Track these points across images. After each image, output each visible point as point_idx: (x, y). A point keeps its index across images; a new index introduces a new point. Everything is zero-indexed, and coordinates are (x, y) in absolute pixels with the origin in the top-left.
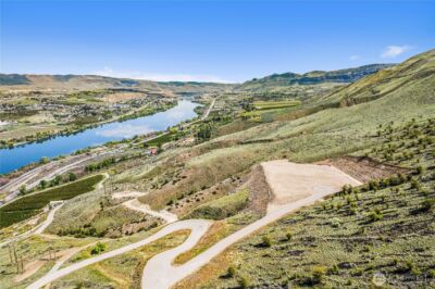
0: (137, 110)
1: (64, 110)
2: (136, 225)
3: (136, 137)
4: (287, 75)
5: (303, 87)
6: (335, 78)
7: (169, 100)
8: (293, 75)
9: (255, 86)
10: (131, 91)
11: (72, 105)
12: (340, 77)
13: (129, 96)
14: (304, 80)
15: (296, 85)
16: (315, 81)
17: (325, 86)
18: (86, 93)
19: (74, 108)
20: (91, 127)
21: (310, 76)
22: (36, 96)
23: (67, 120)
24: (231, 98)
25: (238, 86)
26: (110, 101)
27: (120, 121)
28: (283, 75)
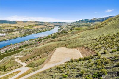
0: (42, 30)
1: (23, 30)
2: (15, 67)
3: (38, 38)
4: (86, 20)
5: (90, 23)
6: (100, 20)
7: (52, 27)
8: (87, 20)
9: (77, 23)
10: (42, 25)
11: (25, 29)
12: (101, 20)
13: (42, 26)
14: (91, 21)
15: (88, 23)
16: (94, 21)
17: (97, 23)
18: (30, 26)
19: (25, 30)
20: (28, 35)
21: (93, 20)
22: (17, 27)
23: (22, 33)
24: (69, 26)
25: (72, 23)
26: (36, 28)
27: (37, 33)
28: (85, 20)
